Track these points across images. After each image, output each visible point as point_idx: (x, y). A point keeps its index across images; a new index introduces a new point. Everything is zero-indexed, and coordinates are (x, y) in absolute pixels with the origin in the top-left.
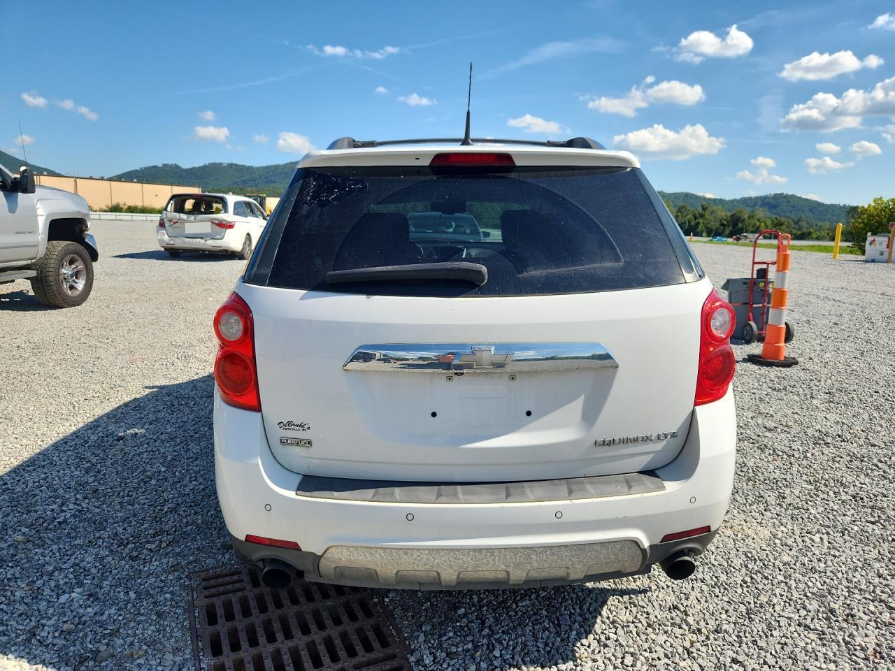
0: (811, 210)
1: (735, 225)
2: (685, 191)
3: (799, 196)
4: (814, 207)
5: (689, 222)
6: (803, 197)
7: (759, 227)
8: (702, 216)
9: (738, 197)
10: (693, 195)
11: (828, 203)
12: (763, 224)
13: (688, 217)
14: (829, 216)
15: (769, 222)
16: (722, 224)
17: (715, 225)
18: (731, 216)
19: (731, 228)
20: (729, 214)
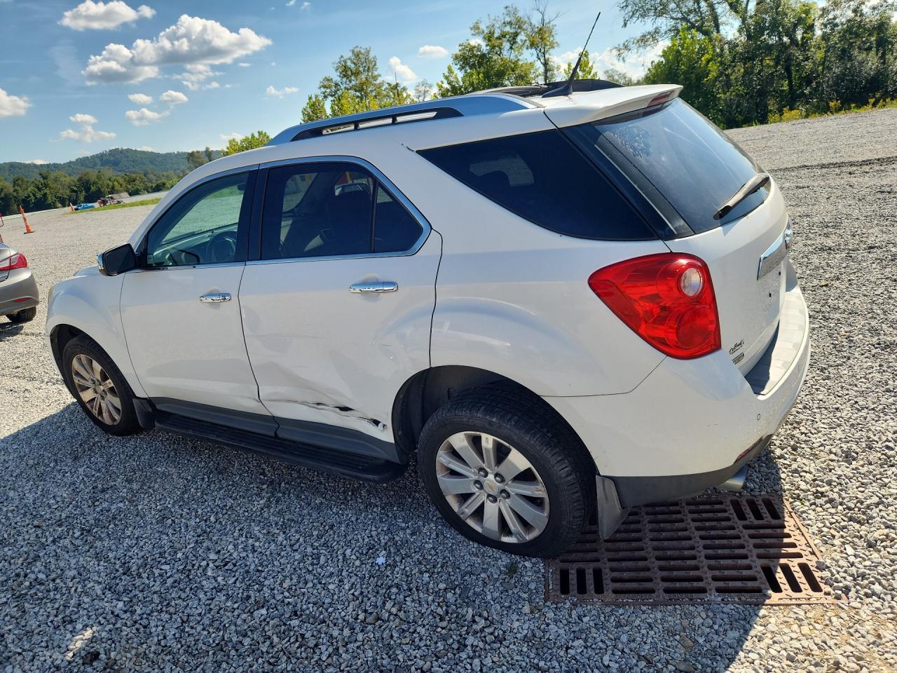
0: (152, 162)
1: (88, 189)
2: (8, 161)
3: (134, 149)
4: (153, 158)
5: (34, 195)
6: (138, 149)
7: (113, 188)
8: (46, 186)
9: (73, 159)
10: (19, 163)
11: (164, 153)
12: (116, 183)
13: (29, 190)
14: (170, 165)
15: (121, 181)
16: (73, 191)
17: (66, 193)
18: (78, 181)
19: (84, 193)
20: (75, 178)
